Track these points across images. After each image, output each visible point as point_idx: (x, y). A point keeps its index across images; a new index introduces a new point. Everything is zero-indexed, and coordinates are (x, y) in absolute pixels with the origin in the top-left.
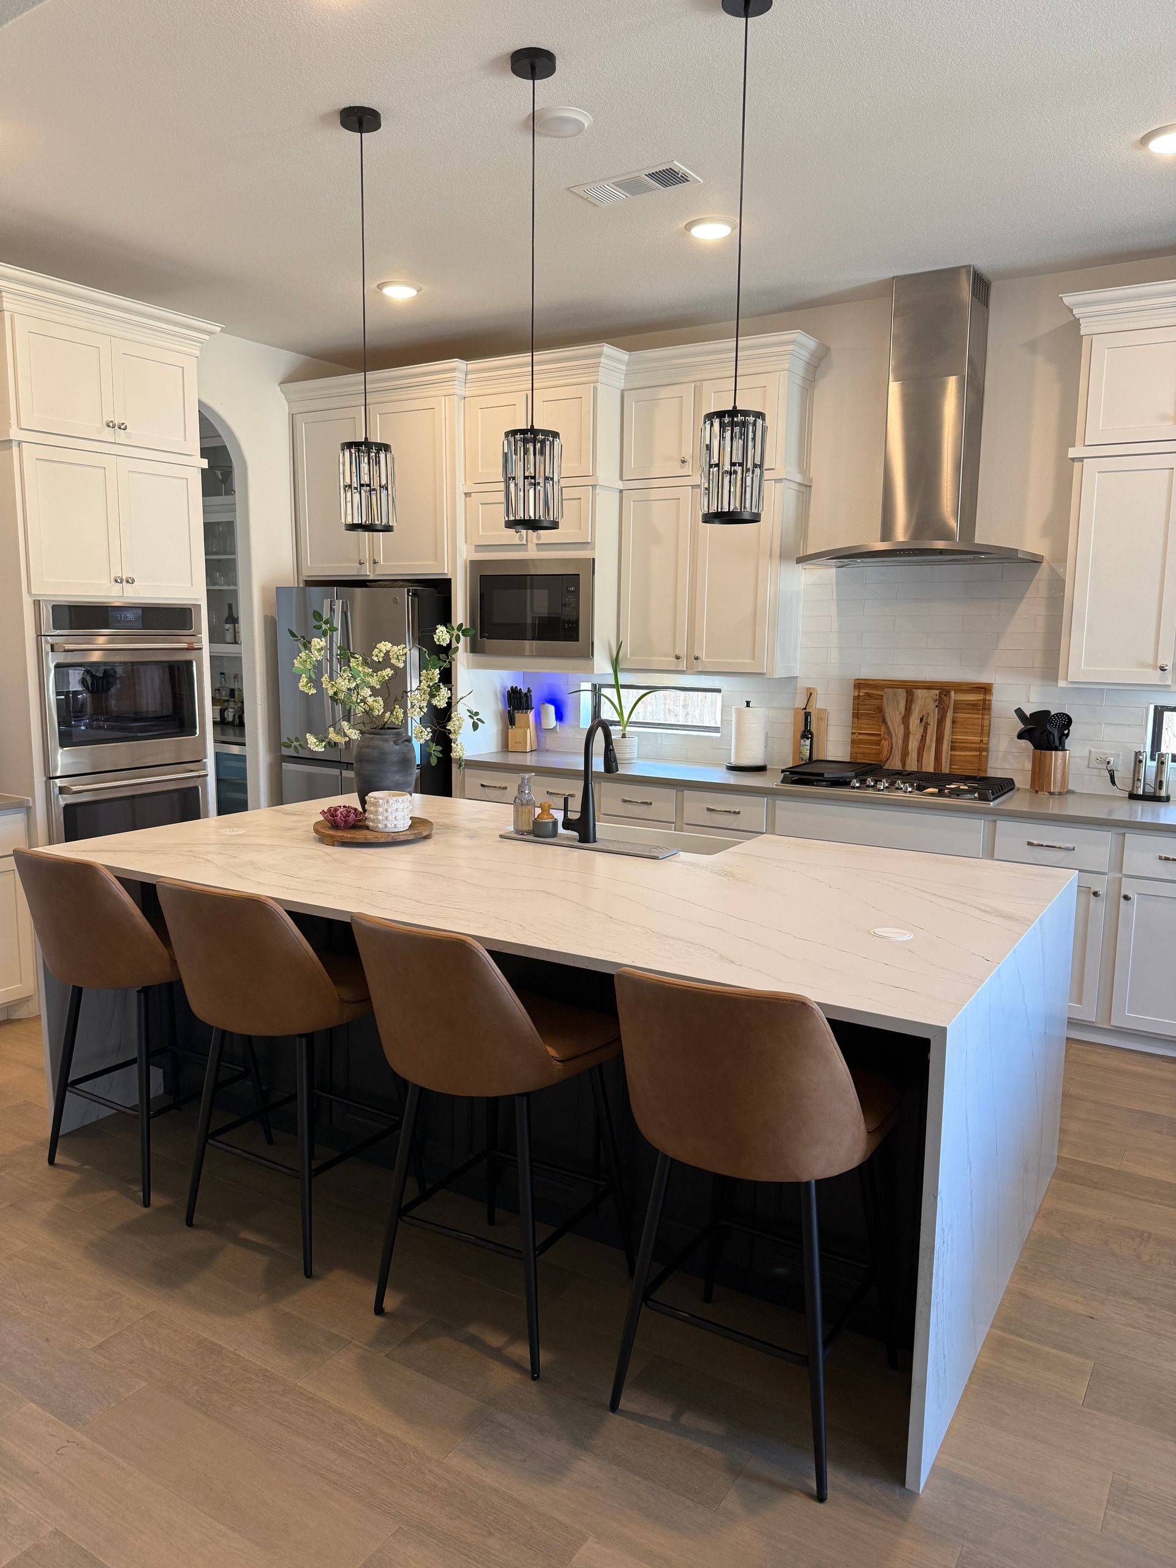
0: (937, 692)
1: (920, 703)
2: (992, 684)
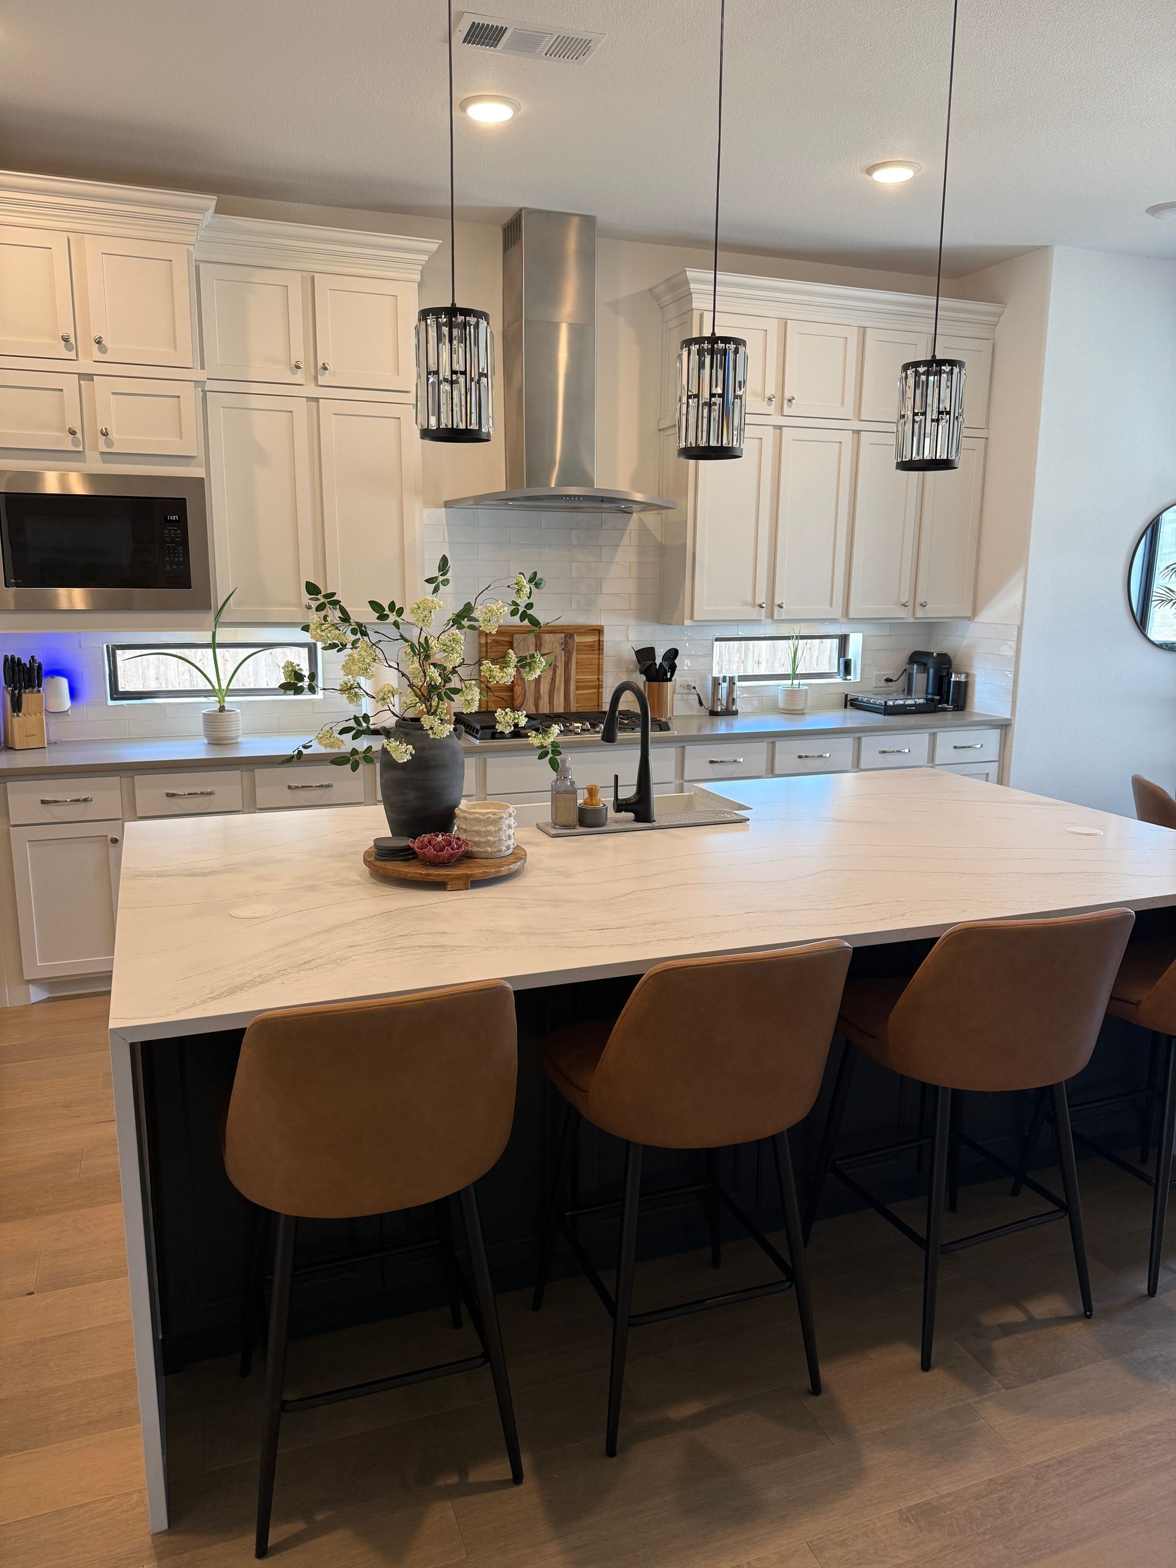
0: (563, 635)
1: (548, 647)
2: (603, 626)
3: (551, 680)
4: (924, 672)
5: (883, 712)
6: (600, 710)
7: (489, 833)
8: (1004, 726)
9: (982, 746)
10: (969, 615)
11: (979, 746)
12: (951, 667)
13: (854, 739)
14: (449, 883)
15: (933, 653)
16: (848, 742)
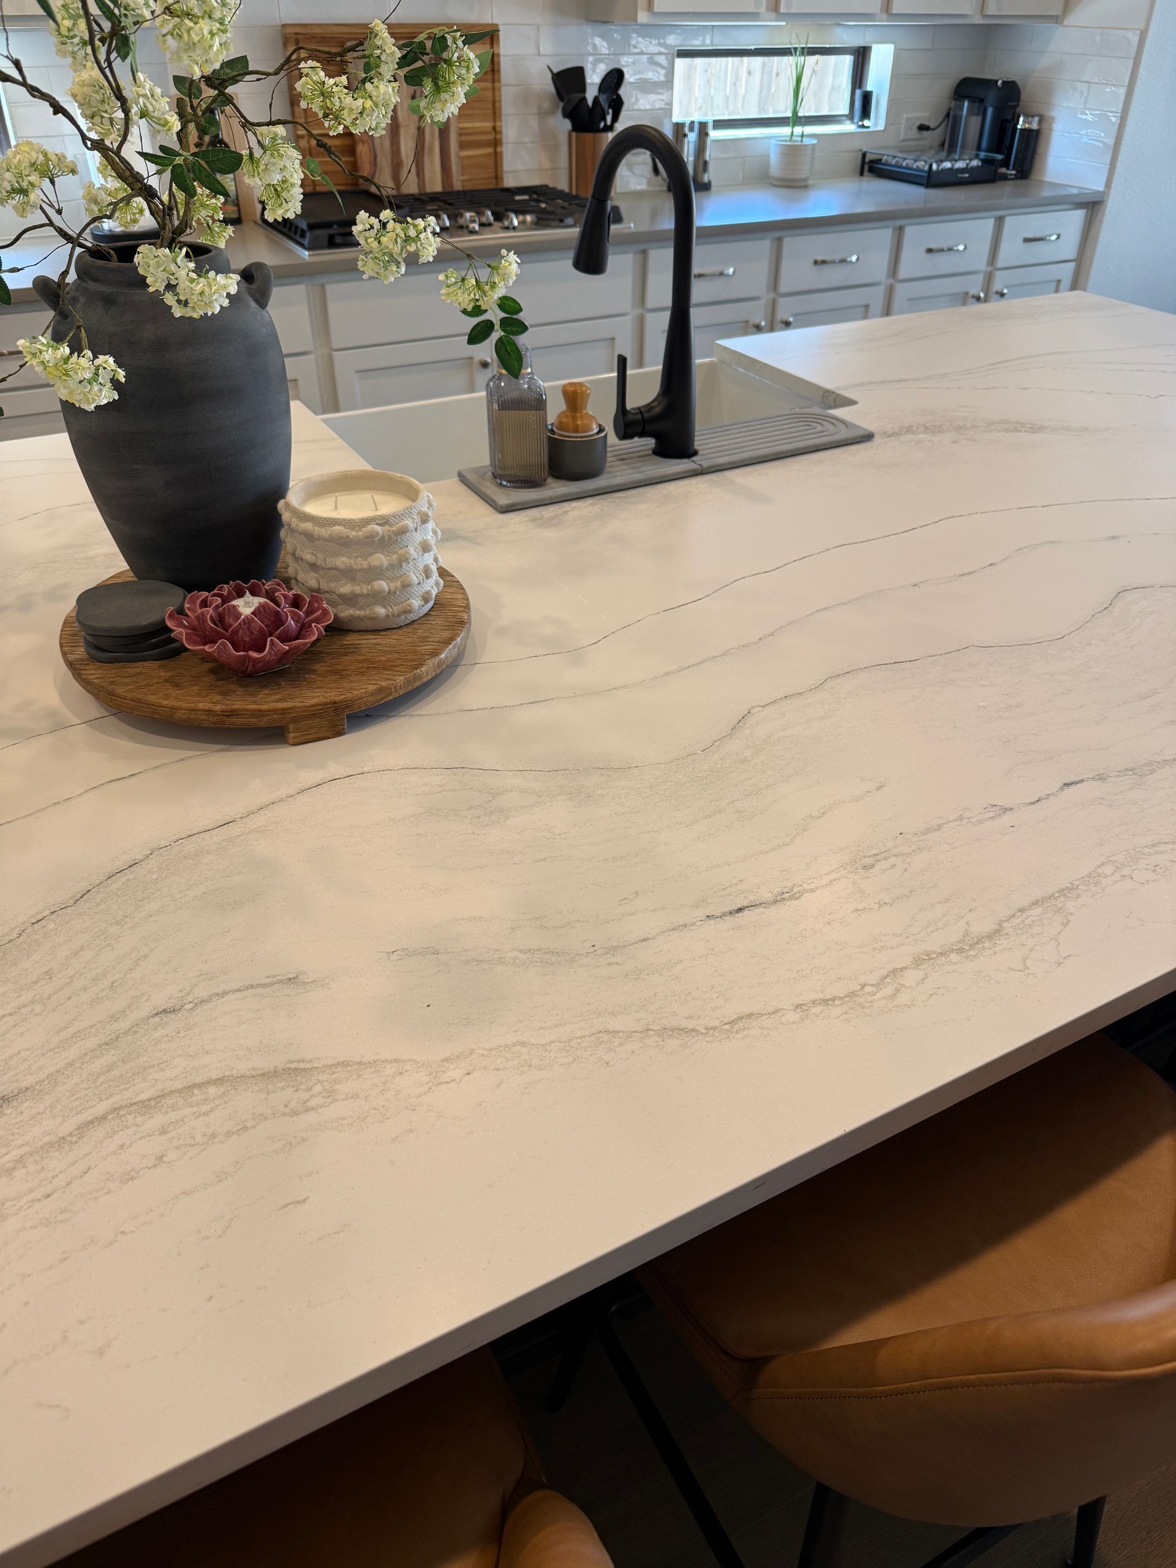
2: (497, 25)
3: (416, 132)
4: (978, 114)
5: (924, 181)
6: (500, 186)
7: (376, 573)
8: (1092, 206)
9: (1059, 237)
10: (1059, 13)
11: (1054, 237)
12: (1018, 106)
13: (894, 229)
14: (291, 726)
15: (997, 81)
16: (884, 235)
